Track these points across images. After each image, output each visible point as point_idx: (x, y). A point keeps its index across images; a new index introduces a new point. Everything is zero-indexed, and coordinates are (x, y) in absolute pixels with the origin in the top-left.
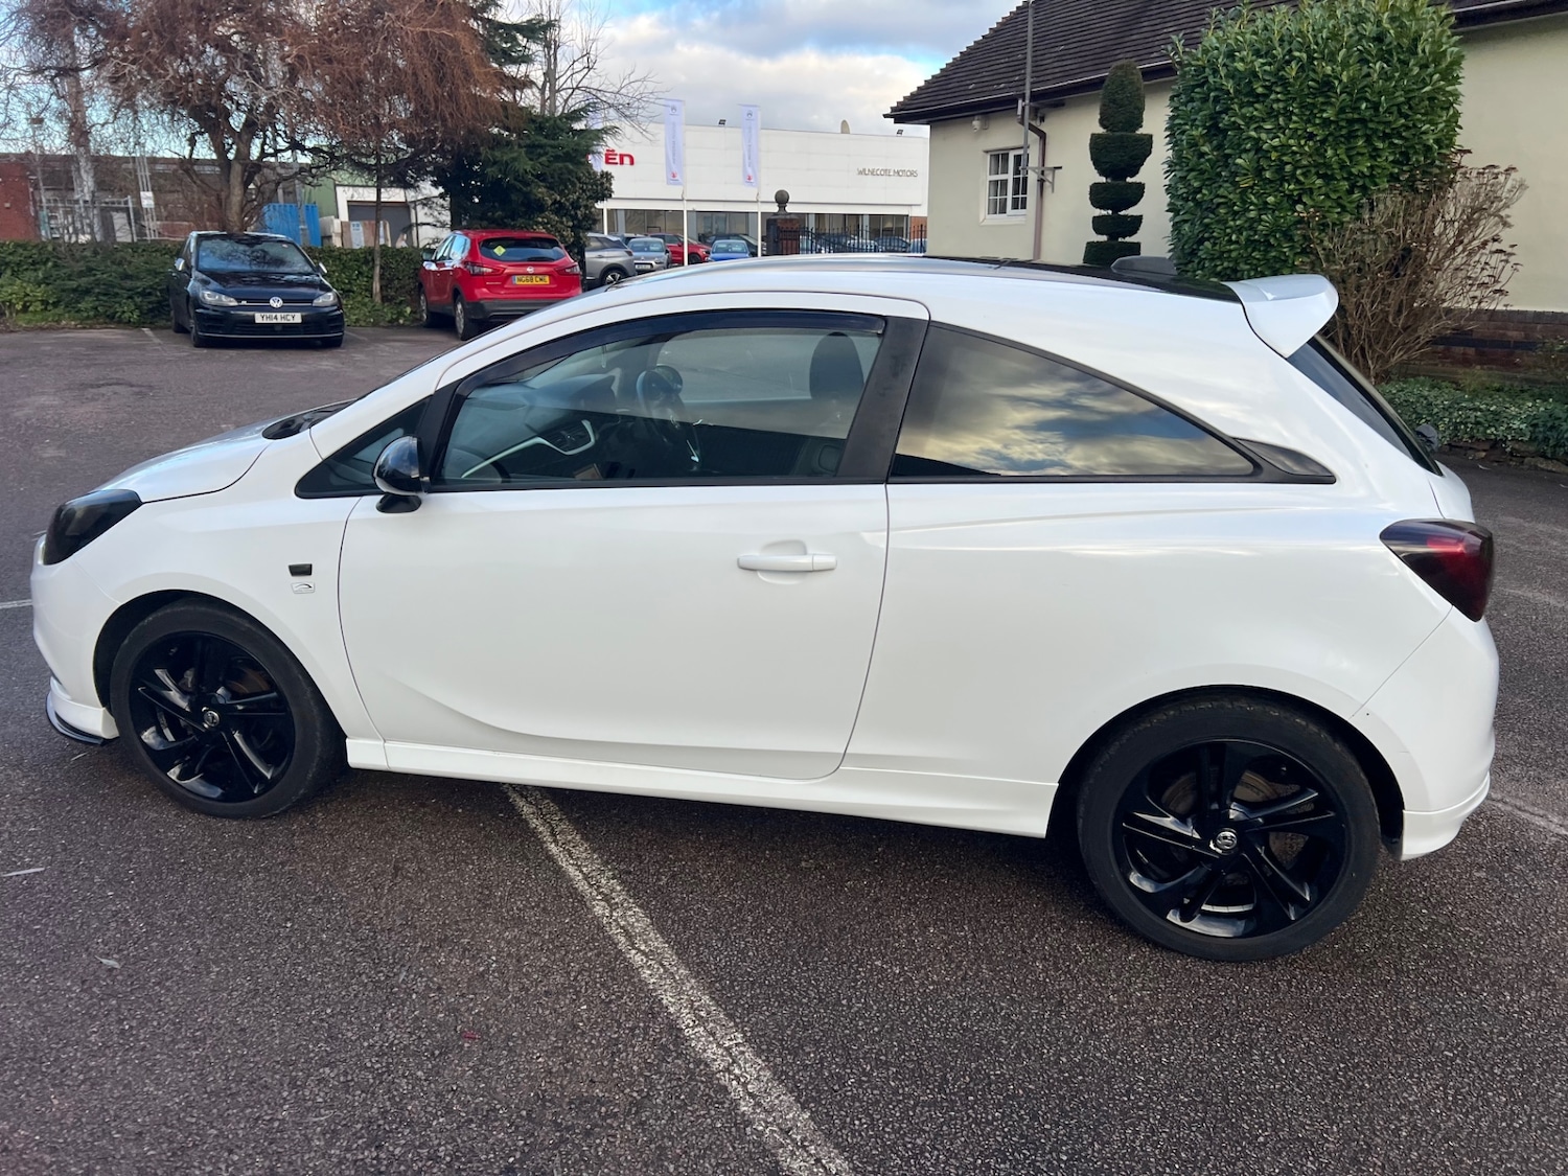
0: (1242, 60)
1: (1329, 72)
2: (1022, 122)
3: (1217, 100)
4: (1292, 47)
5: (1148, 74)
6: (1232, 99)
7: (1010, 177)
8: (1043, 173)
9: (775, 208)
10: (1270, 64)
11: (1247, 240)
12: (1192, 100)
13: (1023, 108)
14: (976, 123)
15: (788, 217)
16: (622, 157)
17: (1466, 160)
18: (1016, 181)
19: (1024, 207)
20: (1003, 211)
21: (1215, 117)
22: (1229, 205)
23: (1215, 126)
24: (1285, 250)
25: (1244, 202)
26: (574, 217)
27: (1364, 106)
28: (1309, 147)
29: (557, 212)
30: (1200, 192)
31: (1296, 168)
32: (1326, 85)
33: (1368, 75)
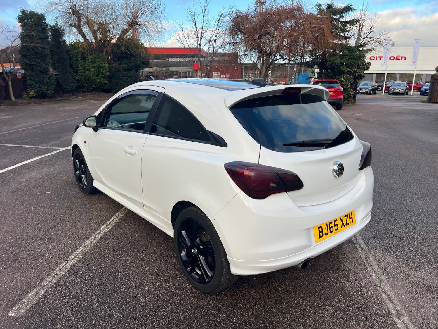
9: (435, 72)
16: (402, 58)
26: (354, 76)
29: (349, 74)
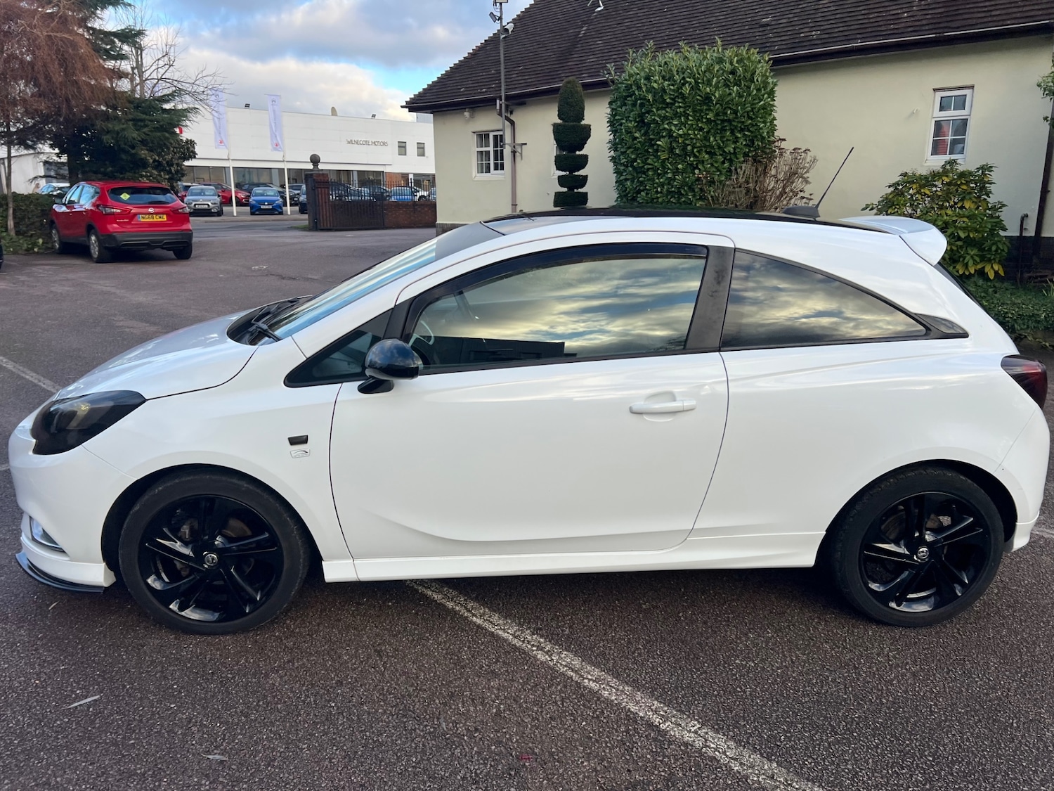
0: (655, 82)
1: (709, 91)
2: (500, 114)
3: (642, 105)
4: (685, 75)
5: (586, 86)
6: (652, 105)
7: (491, 149)
8: (514, 147)
9: (310, 166)
10: (673, 85)
11: (668, 191)
12: (625, 105)
13: (501, 105)
14: (467, 114)
15: (321, 172)
17: (783, 145)
18: (496, 152)
19: (502, 168)
20: (488, 170)
21: (641, 116)
22: (655, 170)
23: (642, 121)
24: (690, 197)
25: (664, 167)
26: (170, 172)
27: (729, 112)
28: (700, 135)
29: (155, 168)
30: (636, 161)
31: (693, 148)
32: (707, 99)
33: (730, 94)
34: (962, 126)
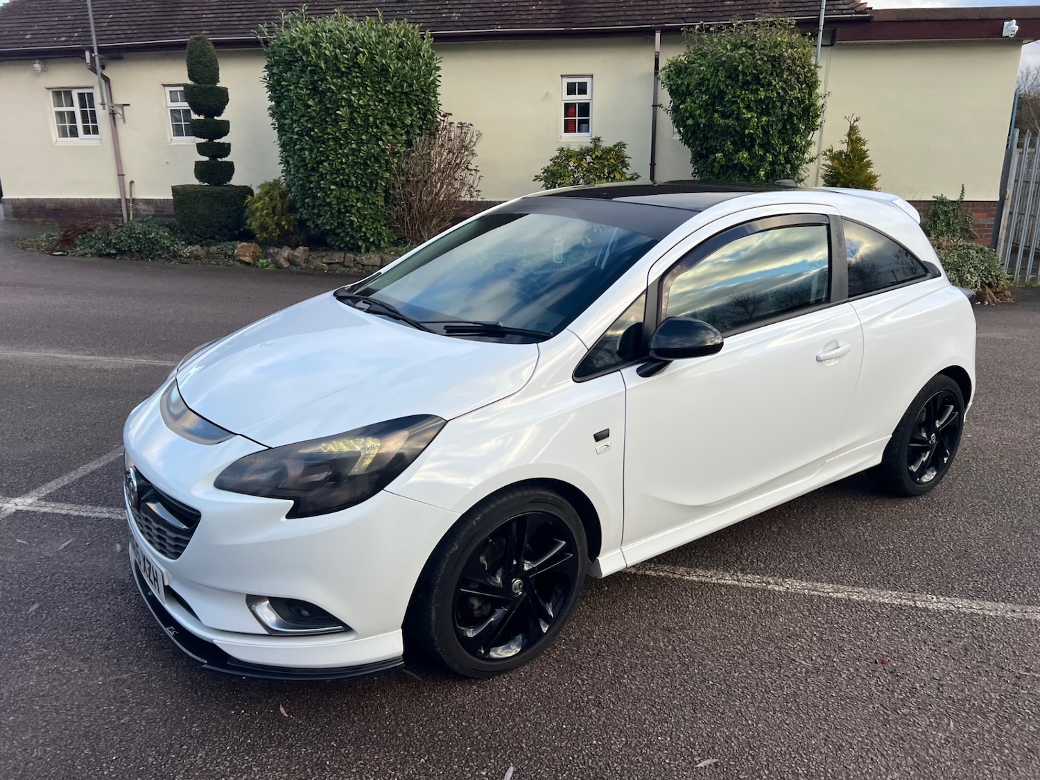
0: (325, 48)
2: (93, 69)
3: (313, 72)
4: (357, 45)
5: (216, 44)
6: (325, 73)
7: (77, 109)
8: (111, 108)
10: (345, 54)
12: (290, 69)
13: (93, 59)
14: (36, 65)
17: (448, 119)
18: (84, 114)
19: (96, 131)
20: (74, 133)
21: (313, 83)
22: (336, 140)
23: (316, 89)
24: (377, 168)
25: (346, 138)
28: (381, 107)
30: (314, 131)
31: (375, 119)
32: (384, 70)
33: (404, 68)
34: (585, 109)
